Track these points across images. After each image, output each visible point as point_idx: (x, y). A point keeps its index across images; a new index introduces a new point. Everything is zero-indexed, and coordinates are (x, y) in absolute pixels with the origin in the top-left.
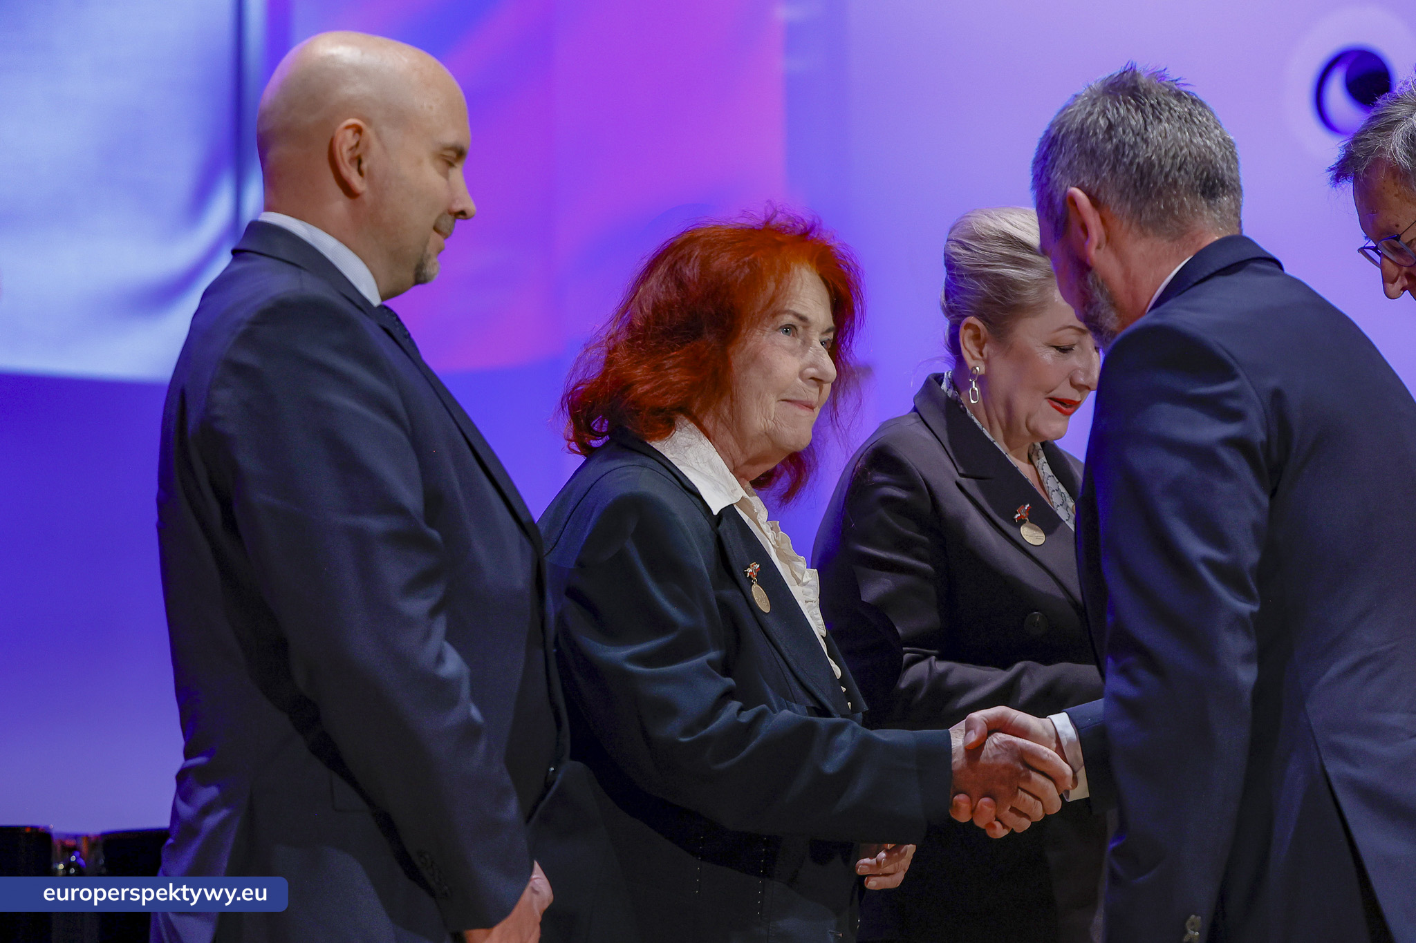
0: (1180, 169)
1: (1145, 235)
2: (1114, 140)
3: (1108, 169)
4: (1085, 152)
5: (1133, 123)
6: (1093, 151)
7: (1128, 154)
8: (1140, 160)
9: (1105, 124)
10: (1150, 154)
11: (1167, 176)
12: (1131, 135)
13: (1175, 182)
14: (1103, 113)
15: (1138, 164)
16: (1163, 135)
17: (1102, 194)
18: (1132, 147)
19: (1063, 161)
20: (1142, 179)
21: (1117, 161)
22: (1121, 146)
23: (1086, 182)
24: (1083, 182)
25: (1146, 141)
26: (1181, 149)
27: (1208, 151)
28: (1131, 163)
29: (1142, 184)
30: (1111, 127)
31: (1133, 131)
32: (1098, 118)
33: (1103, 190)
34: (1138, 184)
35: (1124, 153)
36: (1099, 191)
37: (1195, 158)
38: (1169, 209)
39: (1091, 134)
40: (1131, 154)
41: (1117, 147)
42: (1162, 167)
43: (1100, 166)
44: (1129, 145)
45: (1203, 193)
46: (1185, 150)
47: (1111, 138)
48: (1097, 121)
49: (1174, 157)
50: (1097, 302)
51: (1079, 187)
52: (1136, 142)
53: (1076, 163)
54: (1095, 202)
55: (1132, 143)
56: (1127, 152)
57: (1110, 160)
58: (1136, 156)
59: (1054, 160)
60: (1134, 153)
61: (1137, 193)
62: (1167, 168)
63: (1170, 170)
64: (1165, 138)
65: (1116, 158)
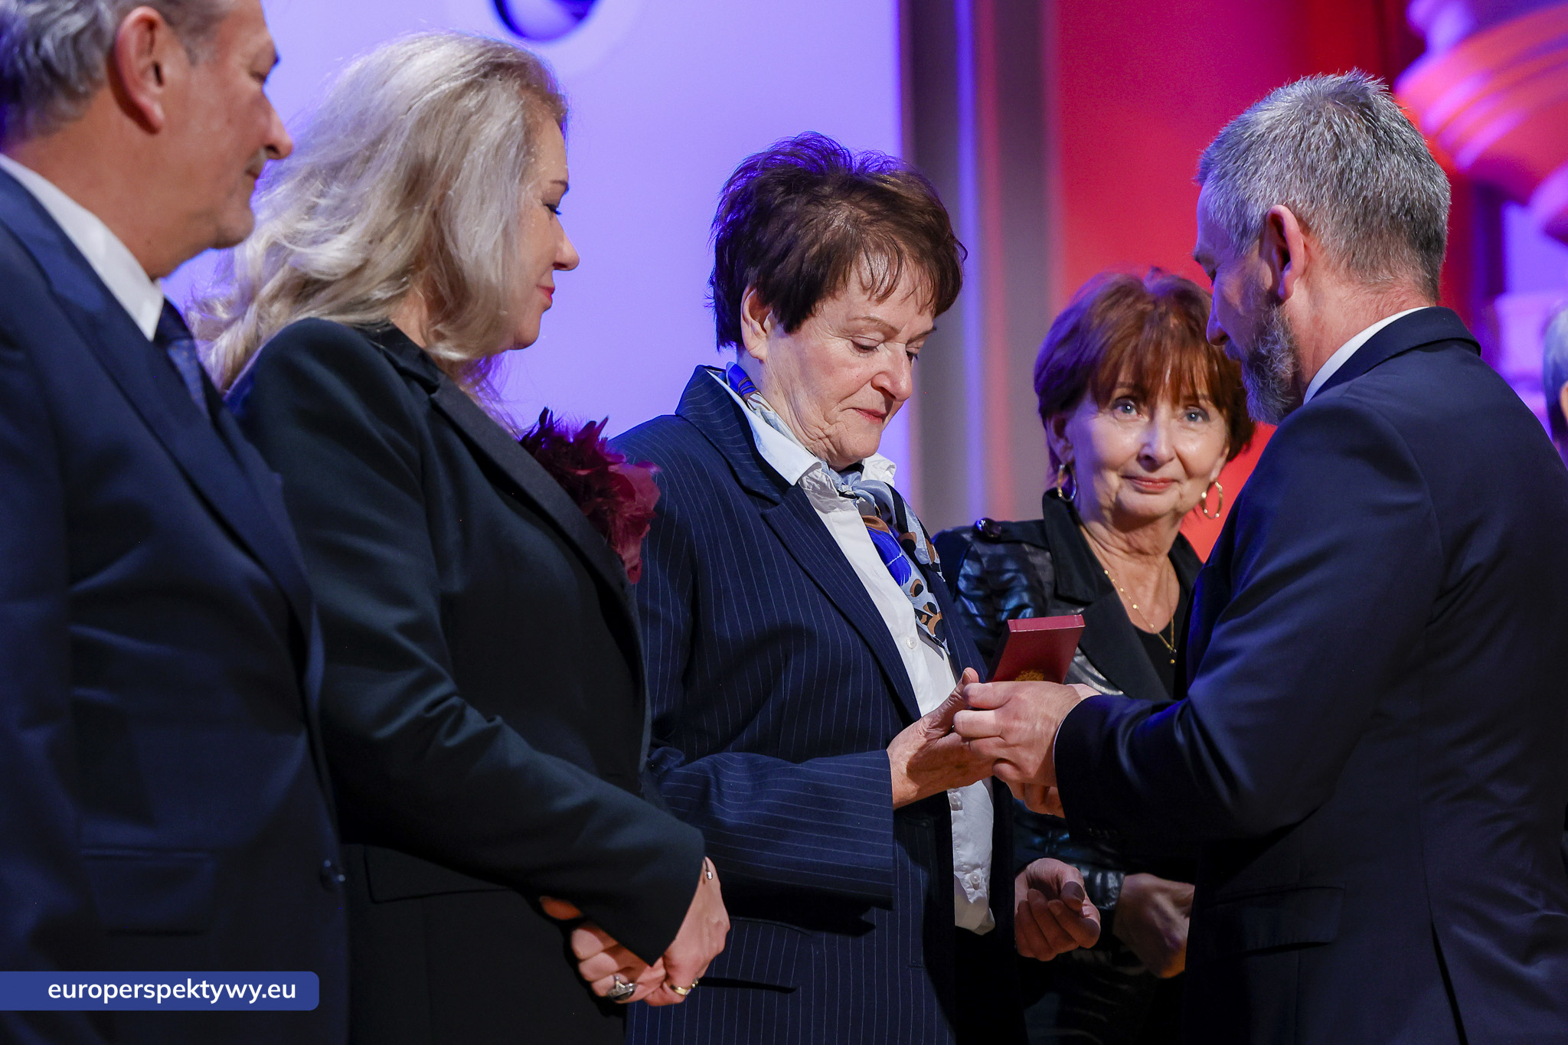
1: (1351, 280)
2: (1340, 163)
5: (1364, 146)
6: (1313, 169)
7: (1355, 184)
9: (1331, 140)
12: (1360, 161)
14: (1330, 126)
16: (1395, 170)
17: (1315, 221)
19: (1269, 168)
20: (1365, 215)
23: (1298, 202)
24: (1294, 201)
25: (1374, 170)
26: (1412, 192)
29: (1364, 220)
30: (1339, 144)
31: (1363, 155)
32: (1324, 131)
33: (1317, 215)
35: (1349, 180)
37: (1423, 205)
39: (1313, 147)
41: (1342, 172)
42: (1389, 206)
43: (1319, 187)
45: (1421, 245)
47: (1336, 158)
48: (1322, 134)
49: (1403, 200)
50: (1275, 342)
51: (1286, 205)
53: (1288, 177)
54: (1305, 226)
56: (1354, 180)
57: (1332, 184)
58: (1362, 189)
59: (1258, 164)
60: (1362, 184)
61: (1356, 229)
62: (1395, 211)
63: (1398, 214)
64: (1398, 175)
65: (1340, 182)
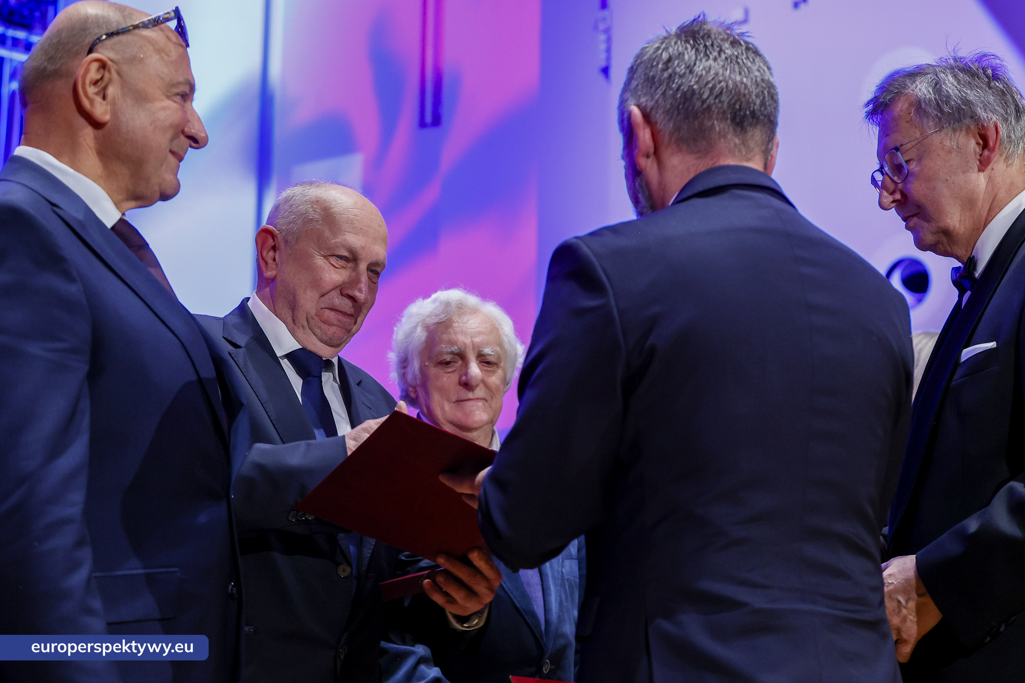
0: (716, 97)
1: (681, 151)
2: (670, 70)
3: (660, 92)
4: (648, 78)
5: (687, 58)
6: (653, 78)
7: (677, 83)
8: (685, 88)
9: (665, 58)
10: (692, 83)
12: (684, 67)
13: (710, 108)
14: (667, 49)
15: (683, 90)
16: (708, 69)
17: (653, 113)
18: (681, 76)
21: (669, 87)
22: (673, 75)
23: (642, 102)
25: (691, 72)
26: (720, 82)
27: (743, 86)
28: (678, 89)
29: (685, 107)
30: (670, 58)
31: (685, 63)
32: (662, 52)
33: (654, 109)
34: (681, 106)
35: (674, 81)
36: (651, 109)
37: (731, 90)
39: (654, 64)
40: (679, 82)
42: (701, 95)
43: (655, 89)
44: (679, 75)
45: (733, 120)
46: (723, 84)
47: (668, 69)
48: (661, 55)
49: (712, 89)
51: (638, 106)
52: (685, 73)
53: (640, 86)
54: (646, 116)
55: (682, 74)
56: (676, 81)
57: (663, 86)
58: (682, 84)
60: (682, 82)
61: (679, 113)
62: (705, 96)
63: (708, 98)
64: (708, 72)
65: (668, 84)
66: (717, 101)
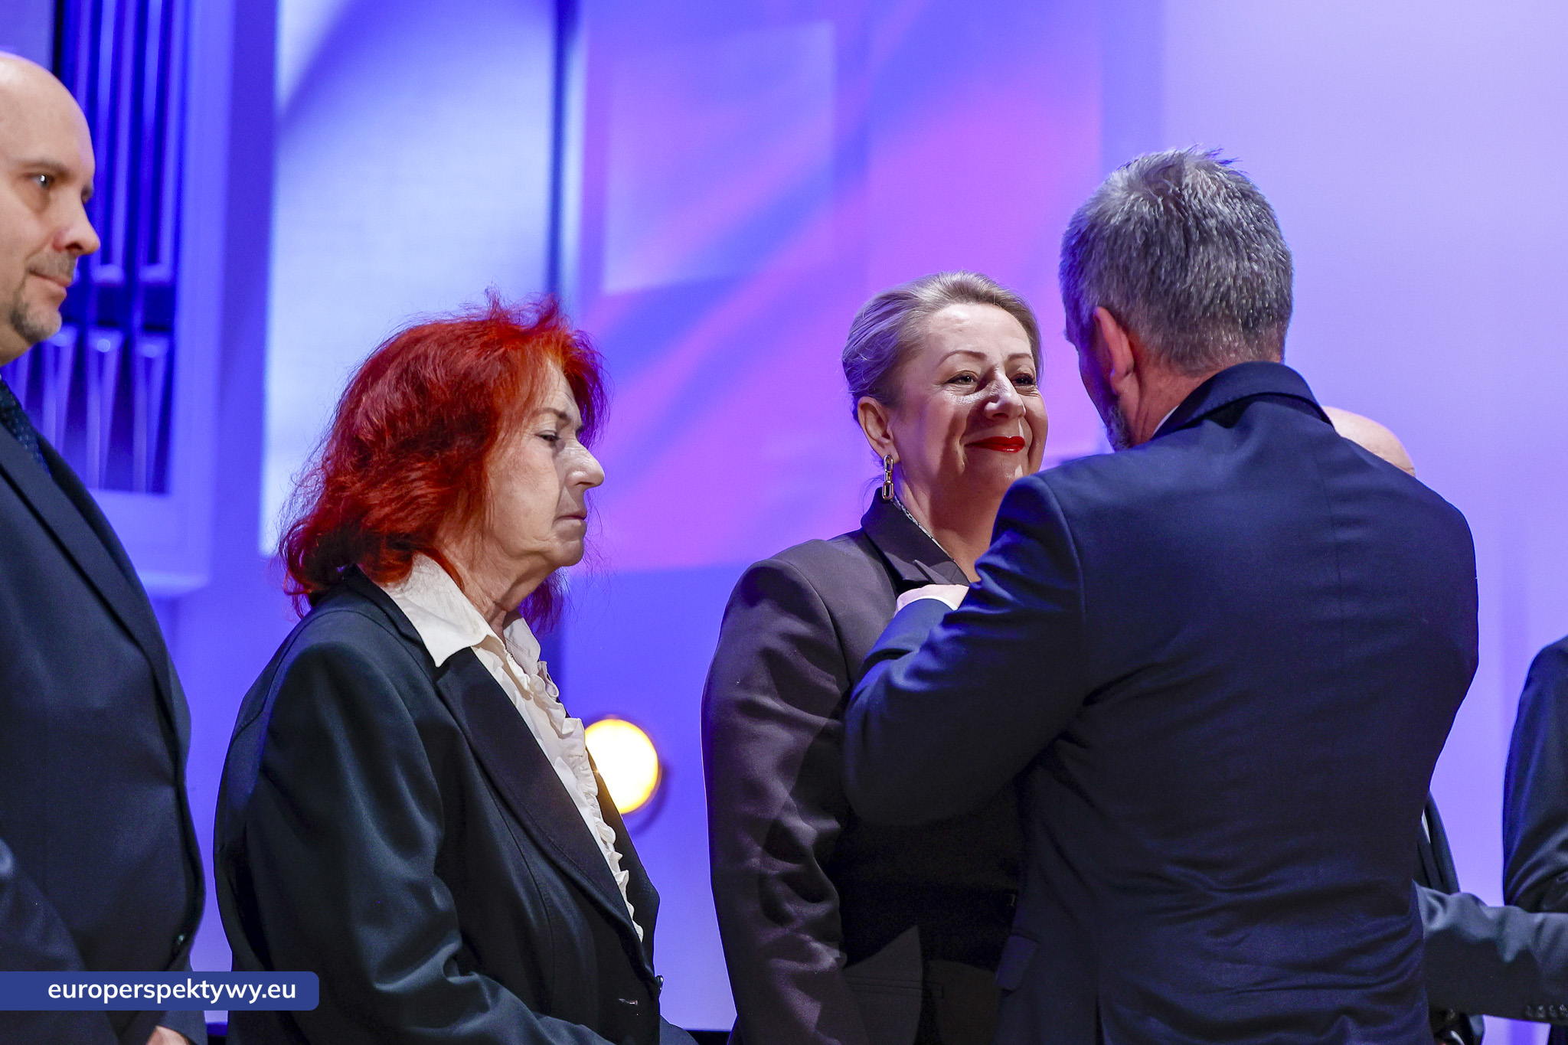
4: (1118, 267)
11: (1206, 309)
13: (1214, 315)
22: (1156, 270)
28: (1167, 292)
34: (1173, 316)
36: (1128, 315)
38: (1202, 343)
40: (1168, 281)
55: (1169, 269)
66: (1224, 304)
